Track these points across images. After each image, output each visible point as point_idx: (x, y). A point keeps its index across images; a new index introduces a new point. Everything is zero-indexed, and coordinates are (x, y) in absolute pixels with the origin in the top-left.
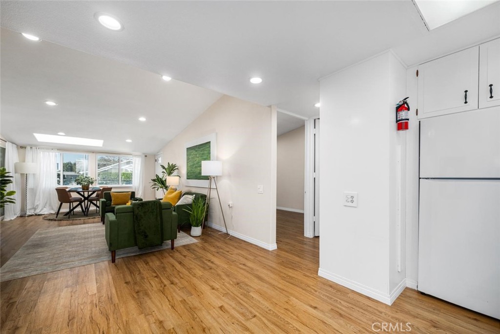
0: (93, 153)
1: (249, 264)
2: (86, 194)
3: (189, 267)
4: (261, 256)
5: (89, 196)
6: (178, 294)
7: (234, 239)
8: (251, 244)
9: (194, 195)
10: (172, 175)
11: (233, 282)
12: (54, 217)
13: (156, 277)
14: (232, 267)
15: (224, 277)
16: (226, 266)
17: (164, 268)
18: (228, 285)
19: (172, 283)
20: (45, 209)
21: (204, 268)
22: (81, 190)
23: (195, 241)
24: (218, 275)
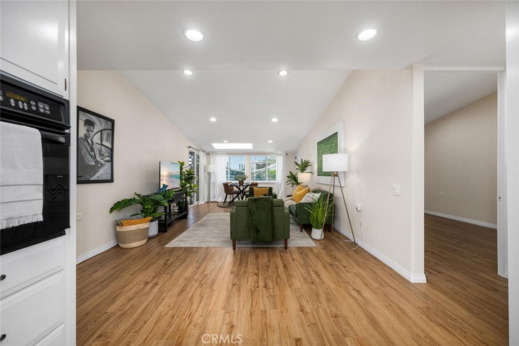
0: (248, 154)
1: (367, 293)
2: (242, 188)
3: (290, 273)
4: (391, 287)
5: (244, 189)
6: (263, 301)
7: (360, 251)
8: (384, 265)
9: (320, 194)
10: (305, 171)
11: (331, 311)
12: (222, 205)
13: (256, 274)
14: (340, 289)
15: (323, 300)
16: (332, 286)
17: (268, 267)
18: (322, 313)
19: (265, 287)
20: (220, 198)
21: (305, 279)
22: (238, 185)
23: (312, 244)
24: (317, 295)
